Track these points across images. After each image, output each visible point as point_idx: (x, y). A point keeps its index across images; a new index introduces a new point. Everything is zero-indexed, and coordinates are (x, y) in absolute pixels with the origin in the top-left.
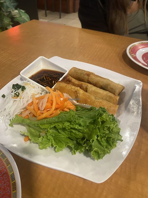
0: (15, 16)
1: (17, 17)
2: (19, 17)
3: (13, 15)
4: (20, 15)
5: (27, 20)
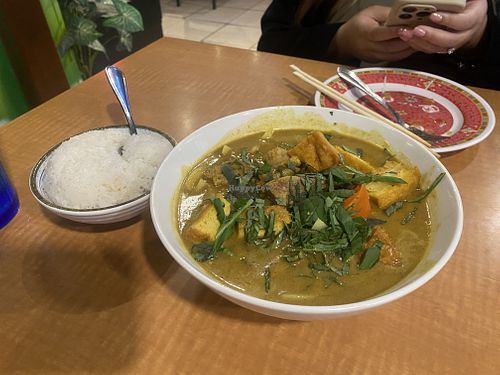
0: (105, 14)
1: (110, 18)
2: (116, 17)
3: (102, 11)
4: (119, 11)
5: (135, 22)
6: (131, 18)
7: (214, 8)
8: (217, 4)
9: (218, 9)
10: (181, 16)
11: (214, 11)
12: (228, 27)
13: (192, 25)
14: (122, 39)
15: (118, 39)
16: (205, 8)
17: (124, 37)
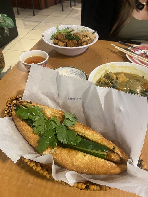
2: (3, 22)
5: (11, 24)
6: (9, 23)
7: (34, 15)
8: (35, 13)
9: (36, 16)
10: (21, 19)
11: (34, 16)
12: (41, 23)
13: (26, 23)
14: (6, 31)
15: (4, 31)
16: (30, 15)
17: (6, 30)
